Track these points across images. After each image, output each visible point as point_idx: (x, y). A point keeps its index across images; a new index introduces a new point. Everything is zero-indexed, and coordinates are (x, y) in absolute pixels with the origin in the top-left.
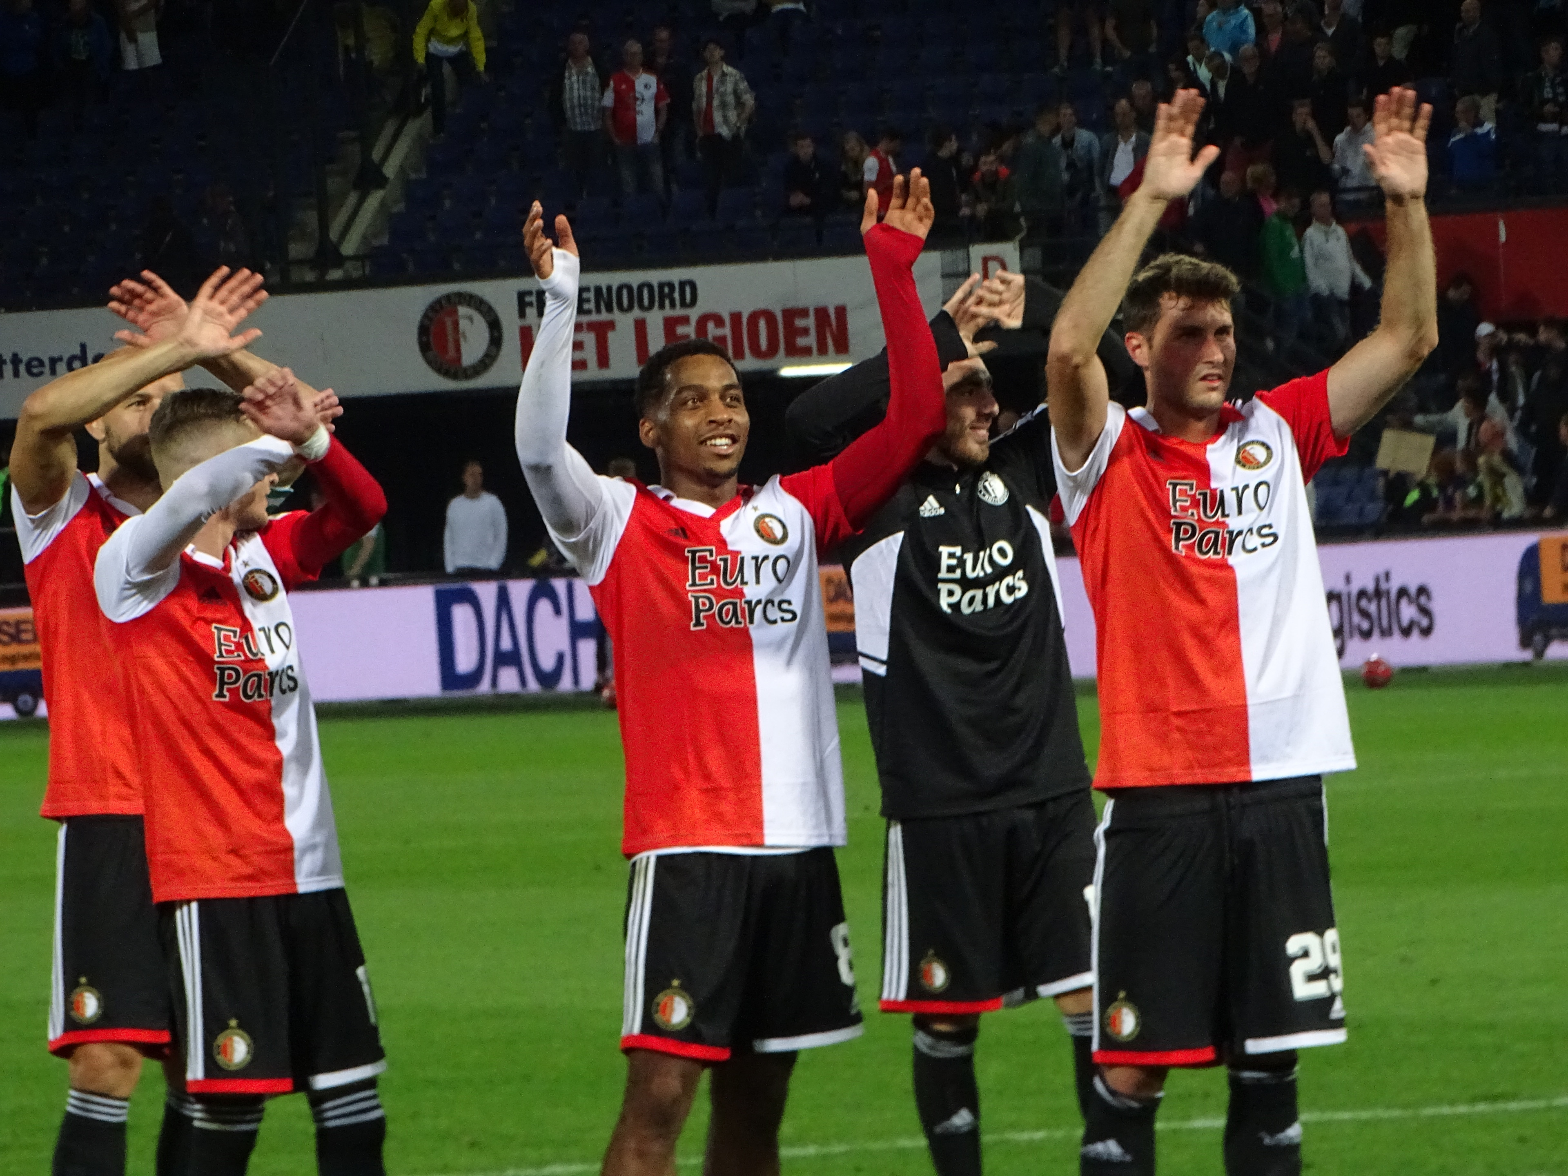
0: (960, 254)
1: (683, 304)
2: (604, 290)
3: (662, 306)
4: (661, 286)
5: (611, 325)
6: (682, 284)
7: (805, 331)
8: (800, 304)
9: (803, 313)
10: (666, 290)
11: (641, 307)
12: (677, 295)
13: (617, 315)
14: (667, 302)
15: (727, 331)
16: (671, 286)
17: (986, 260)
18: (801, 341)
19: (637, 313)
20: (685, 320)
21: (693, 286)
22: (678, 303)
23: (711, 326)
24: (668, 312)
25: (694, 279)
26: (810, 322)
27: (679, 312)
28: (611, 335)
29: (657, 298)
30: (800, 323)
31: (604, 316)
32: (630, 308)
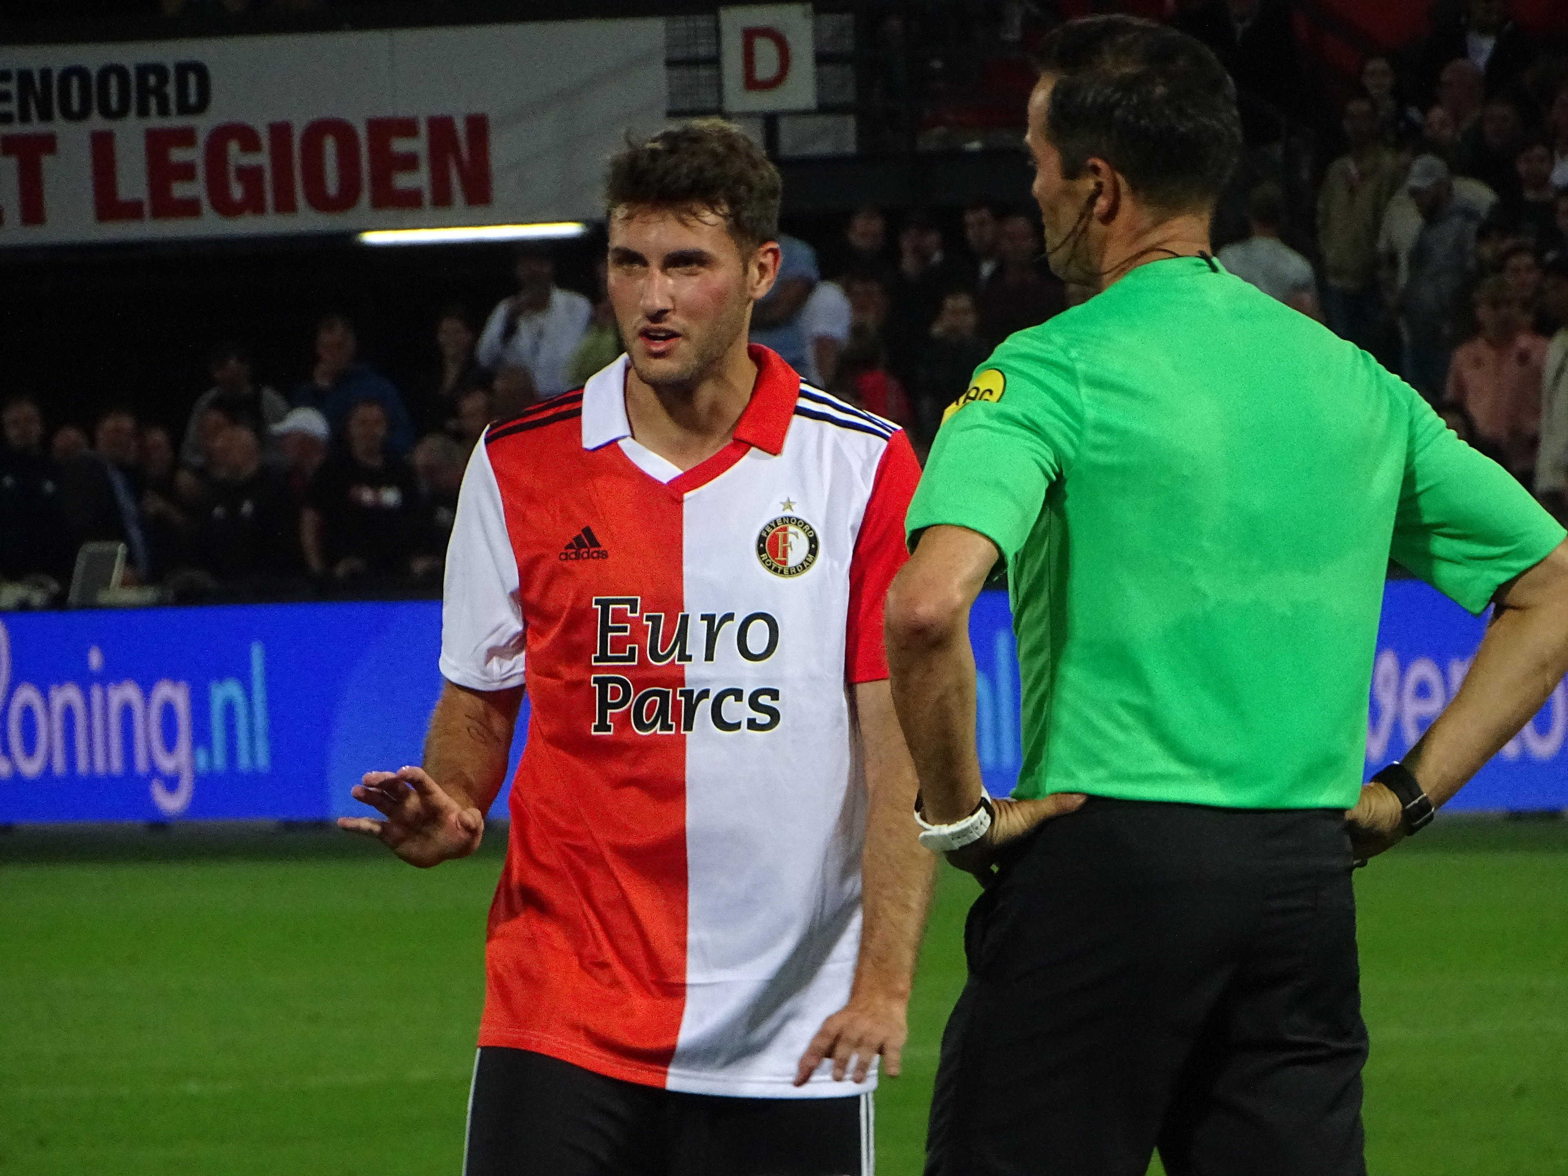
0: (703, 22)
1: (185, 109)
2: (37, 77)
3: (143, 112)
4: (143, 70)
5: (48, 144)
6: (183, 69)
7: (409, 163)
8: (403, 110)
9: (408, 128)
10: (152, 80)
11: (107, 112)
12: (171, 90)
13: (59, 126)
14: (153, 102)
15: (263, 159)
16: (160, 71)
17: (750, 35)
18: (403, 181)
19: (97, 122)
20: (186, 137)
21: (201, 71)
22: (173, 107)
23: (233, 147)
24: (155, 122)
25: (207, 63)
26: (419, 145)
27: (175, 122)
28: (47, 161)
29: (134, 95)
30: (400, 146)
31: (36, 127)
32: (84, 114)
